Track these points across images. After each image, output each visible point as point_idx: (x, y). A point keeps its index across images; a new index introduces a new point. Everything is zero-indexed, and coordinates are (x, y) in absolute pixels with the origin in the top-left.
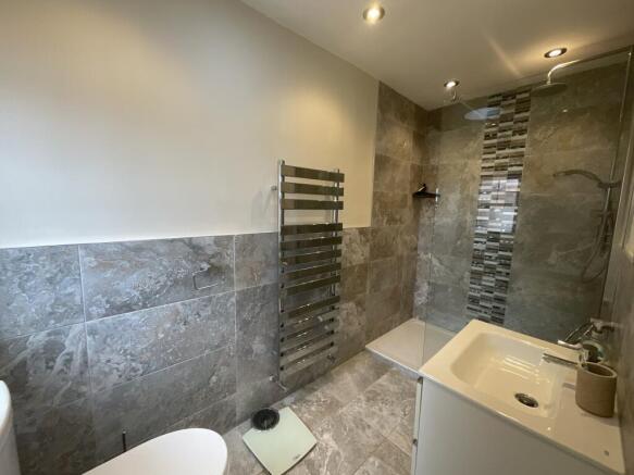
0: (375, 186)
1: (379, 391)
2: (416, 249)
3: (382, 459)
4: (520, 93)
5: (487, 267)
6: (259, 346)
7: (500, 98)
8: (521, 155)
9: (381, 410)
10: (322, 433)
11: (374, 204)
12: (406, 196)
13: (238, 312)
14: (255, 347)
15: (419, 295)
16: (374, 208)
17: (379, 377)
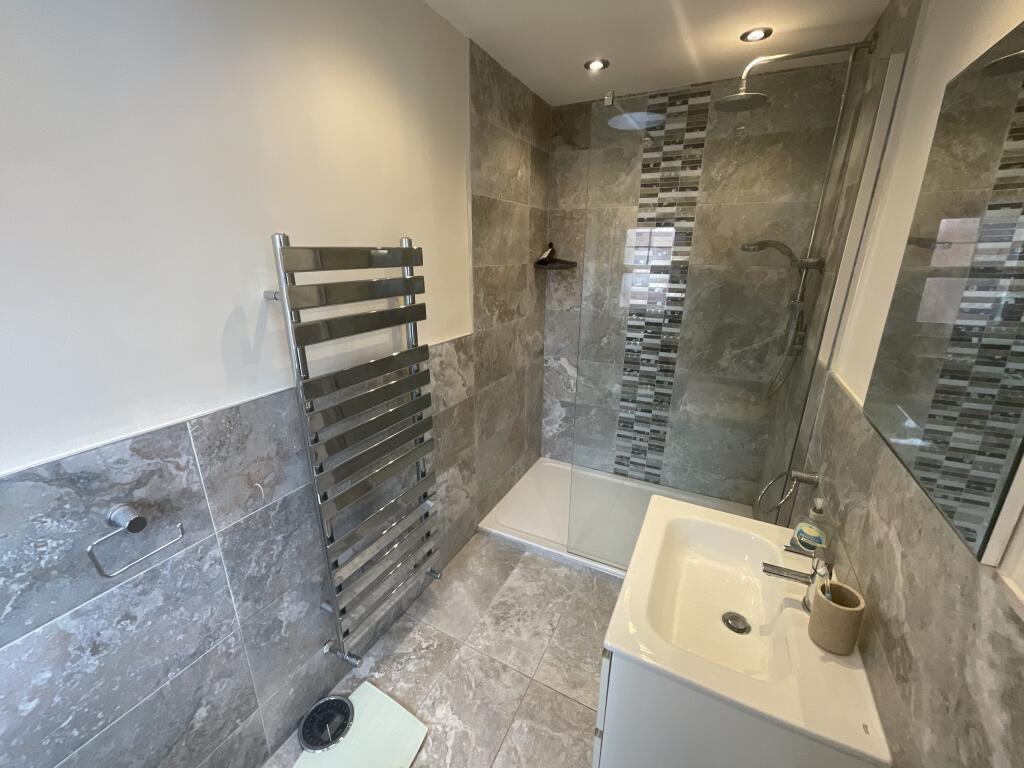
0: (476, 258)
1: (510, 601)
2: (541, 353)
3: (532, 717)
4: (694, 95)
5: (645, 375)
6: (291, 609)
7: (665, 100)
8: (692, 203)
9: (518, 633)
10: (433, 708)
11: (476, 291)
12: (524, 266)
13: (232, 570)
14: (283, 616)
15: (550, 423)
16: (476, 298)
17: (507, 576)
